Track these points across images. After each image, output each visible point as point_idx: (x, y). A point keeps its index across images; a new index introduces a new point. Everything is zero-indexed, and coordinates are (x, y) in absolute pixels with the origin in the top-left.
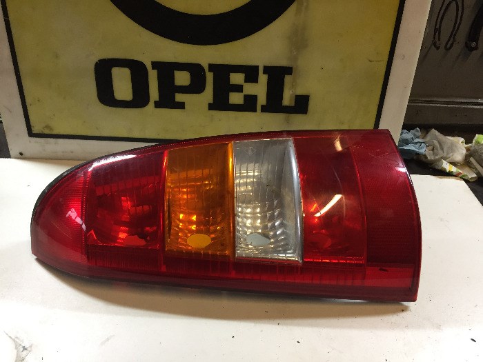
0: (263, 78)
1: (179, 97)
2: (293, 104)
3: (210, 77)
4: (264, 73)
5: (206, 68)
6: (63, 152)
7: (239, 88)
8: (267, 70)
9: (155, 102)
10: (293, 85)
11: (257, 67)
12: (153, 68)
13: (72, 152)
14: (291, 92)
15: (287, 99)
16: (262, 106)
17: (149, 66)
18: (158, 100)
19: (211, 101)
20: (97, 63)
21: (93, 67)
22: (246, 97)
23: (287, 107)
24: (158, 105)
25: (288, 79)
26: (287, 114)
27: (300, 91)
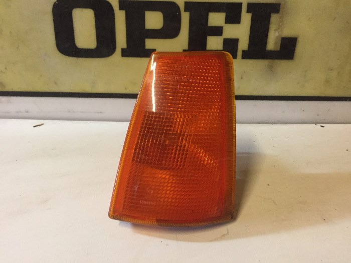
0: (246, 18)
1: (150, 44)
2: (278, 49)
3: (185, 18)
4: (248, 12)
5: (182, 7)
6: (17, 112)
7: (218, 31)
8: (251, 7)
9: (123, 50)
10: (279, 26)
11: (241, 4)
12: (121, 8)
13: (27, 112)
14: (277, 34)
15: (272, 44)
16: (244, 52)
17: (115, 5)
18: (125, 46)
19: (186, 47)
20: (55, 3)
21: (50, 9)
22: (226, 41)
23: (271, 52)
24: (125, 53)
25: (274, 18)
26: (271, 60)
27: (287, 32)
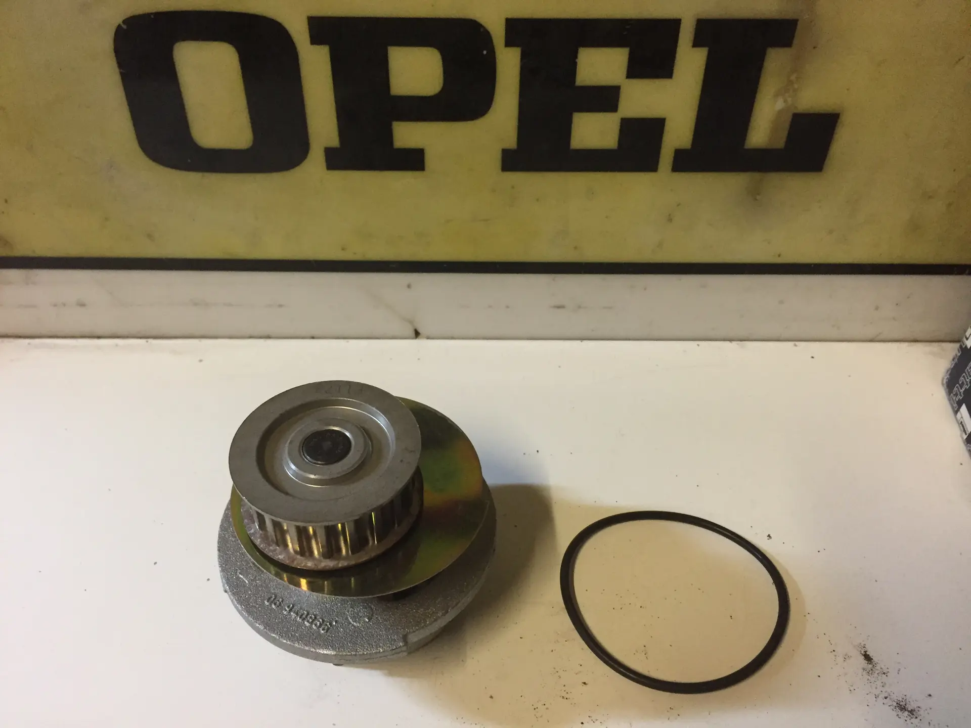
0: (691, 62)
1: (407, 134)
2: (780, 143)
3: (508, 63)
4: (697, 43)
5: (498, 33)
9: (328, 151)
10: (790, 83)
11: (673, 25)
12: (316, 39)
14: (780, 104)
15: (764, 128)
16: (679, 153)
17: (299, 32)
19: (511, 142)
20: (119, 26)
21: (107, 43)
22: (629, 126)
23: (758, 152)
25: (775, 60)
26: (757, 175)
27: (812, 100)
